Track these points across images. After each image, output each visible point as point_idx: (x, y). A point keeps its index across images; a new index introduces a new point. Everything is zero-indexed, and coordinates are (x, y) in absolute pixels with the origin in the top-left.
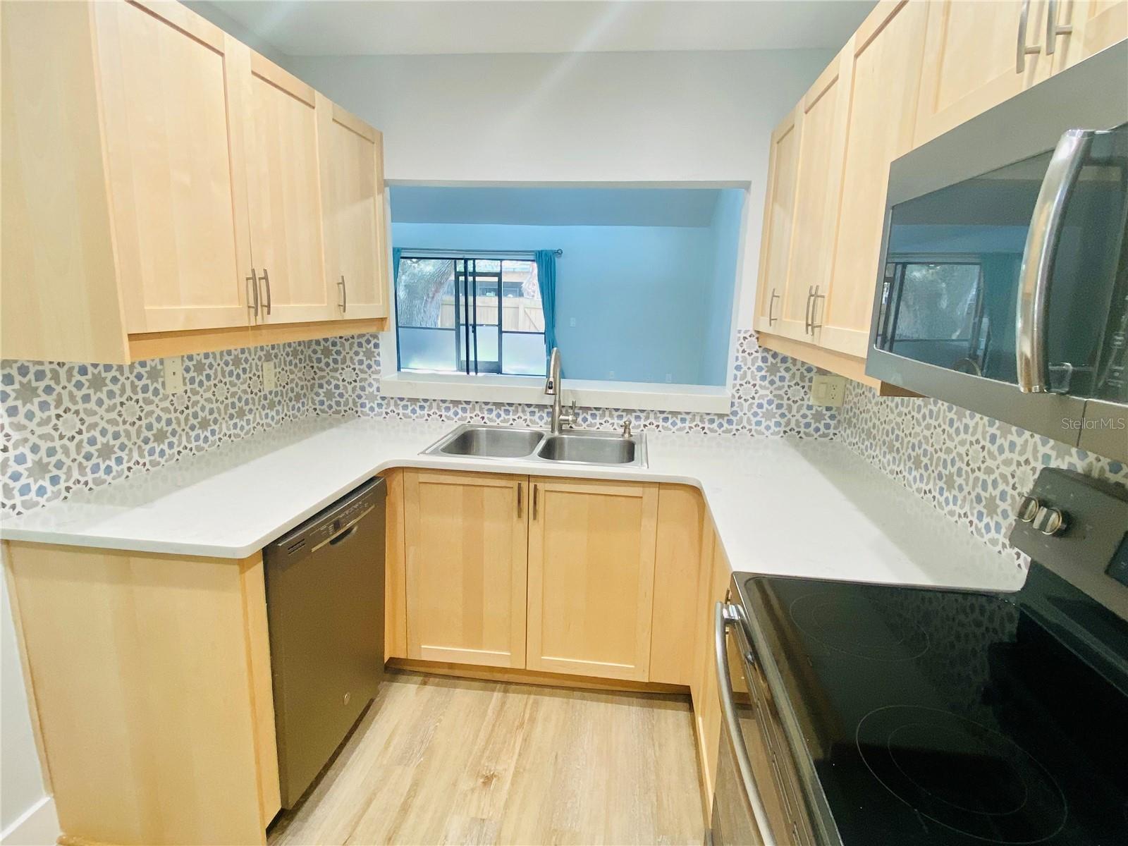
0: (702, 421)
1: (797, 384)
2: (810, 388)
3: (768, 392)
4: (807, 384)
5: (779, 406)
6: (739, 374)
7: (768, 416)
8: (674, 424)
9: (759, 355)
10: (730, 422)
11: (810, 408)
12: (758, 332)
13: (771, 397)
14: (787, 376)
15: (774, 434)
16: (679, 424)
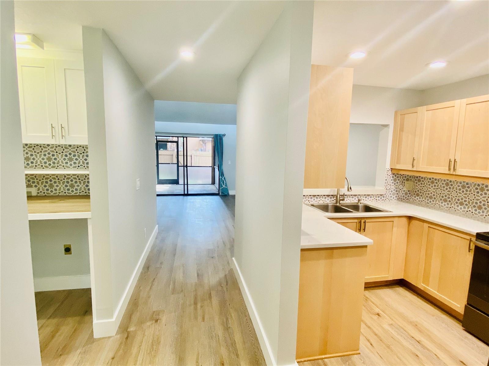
0: (376, 197)
1: (401, 184)
2: (404, 185)
3: (393, 187)
5: (397, 191)
6: (386, 181)
7: (394, 194)
8: (368, 199)
9: (392, 176)
10: (384, 197)
11: (404, 191)
12: (391, 169)
13: (394, 188)
14: (399, 181)
15: (395, 200)
16: (370, 199)
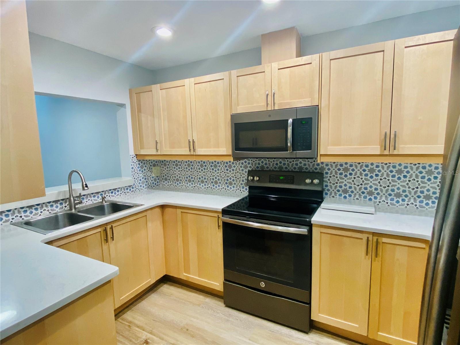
0: (124, 190)
1: (149, 171)
3: (142, 175)
4: (151, 170)
6: (133, 170)
7: (143, 183)
8: (115, 193)
9: (138, 163)
10: (133, 188)
11: (153, 177)
12: (136, 155)
15: (145, 188)
